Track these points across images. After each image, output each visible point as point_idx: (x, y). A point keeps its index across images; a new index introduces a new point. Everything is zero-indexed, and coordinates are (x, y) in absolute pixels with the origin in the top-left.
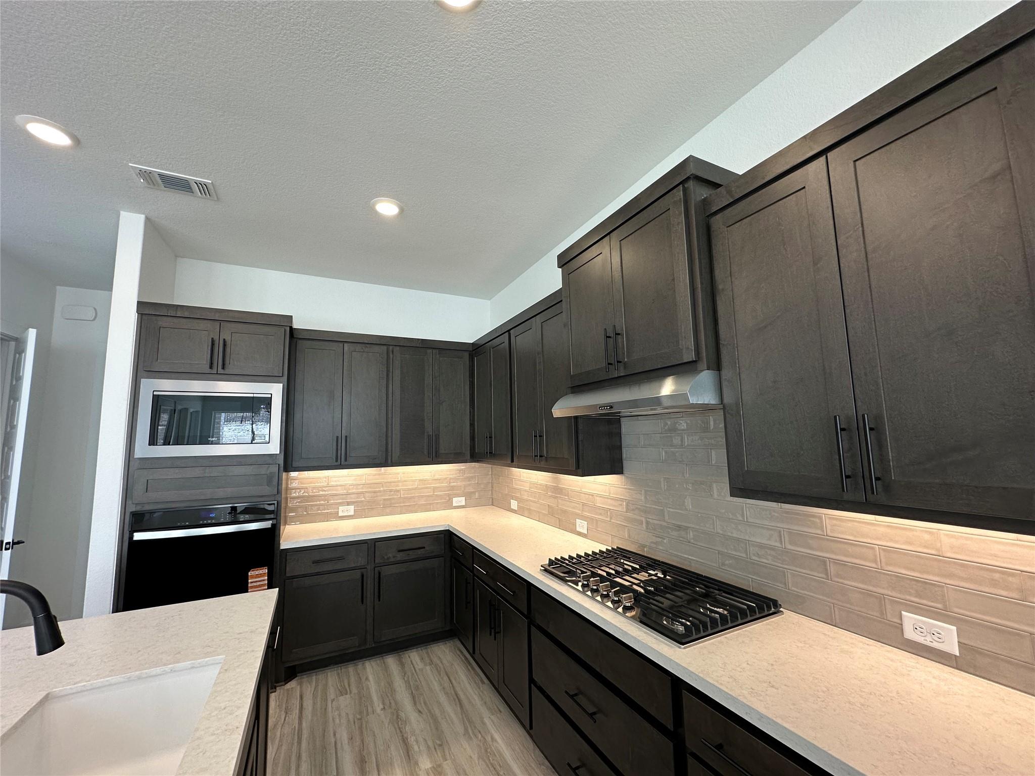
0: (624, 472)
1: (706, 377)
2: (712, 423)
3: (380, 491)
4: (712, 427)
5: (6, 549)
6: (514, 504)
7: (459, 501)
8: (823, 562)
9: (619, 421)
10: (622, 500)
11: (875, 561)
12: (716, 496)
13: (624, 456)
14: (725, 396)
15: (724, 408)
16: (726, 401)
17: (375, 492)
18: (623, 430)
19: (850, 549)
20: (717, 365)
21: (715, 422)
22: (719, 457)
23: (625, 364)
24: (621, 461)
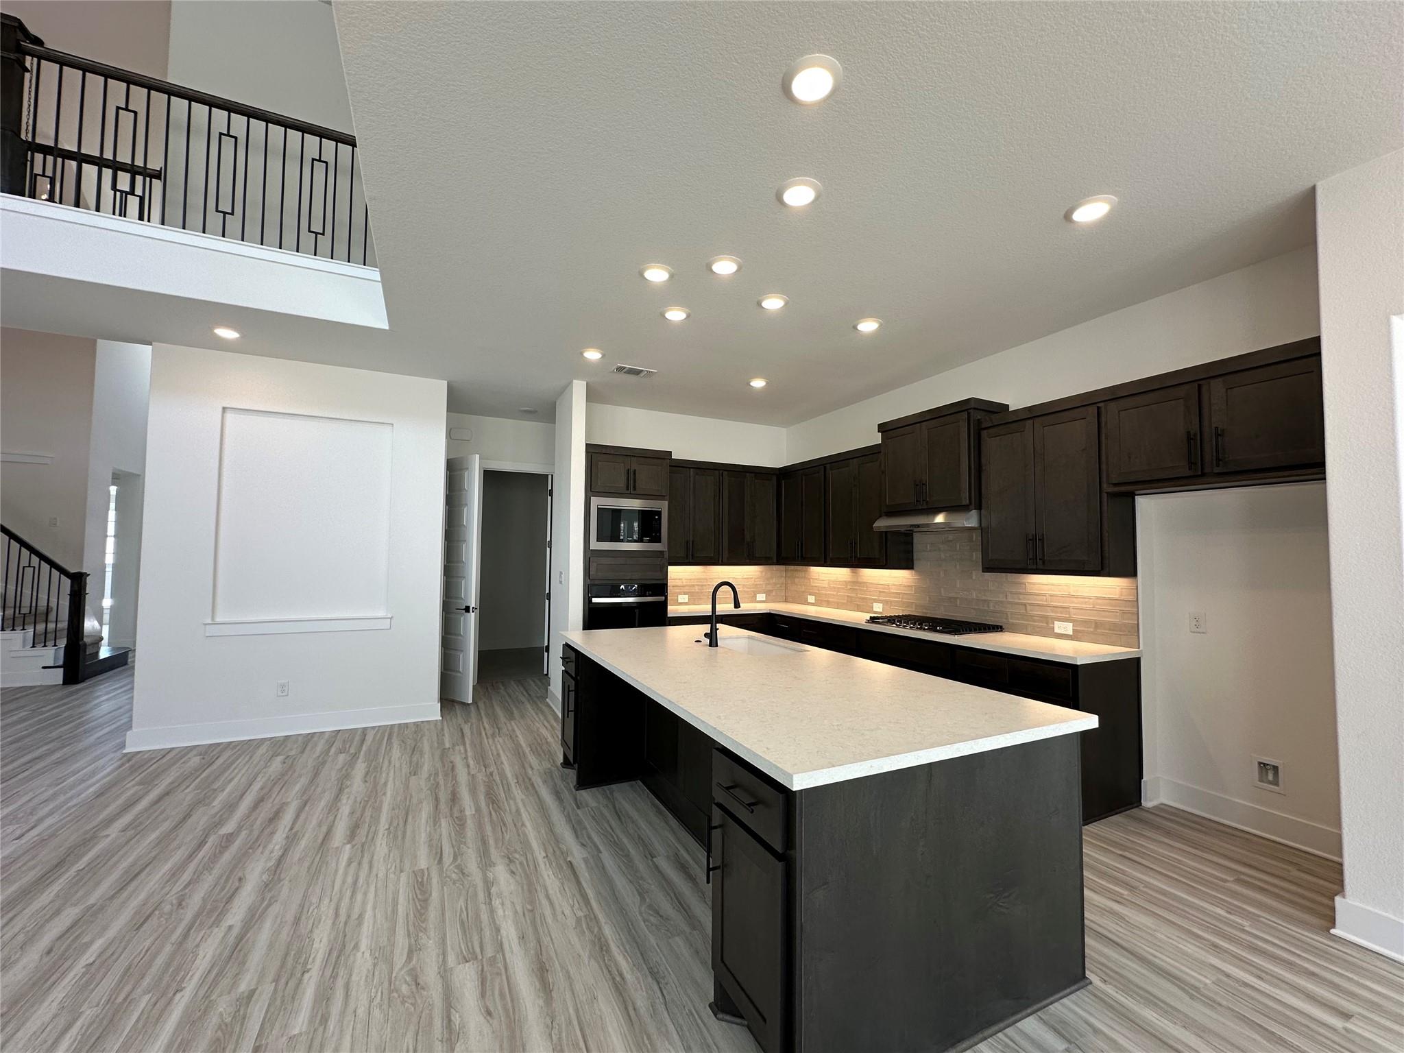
0: (914, 567)
1: (974, 513)
2: (974, 537)
3: (705, 585)
4: (974, 539)
5: (473, 612)
6: (811, 599)
7: (761, 597)
8: (1025, 605)
9: (912, 535)
10: (912, 586)
11: (1046, 601)
12: (974, 578)
13: (915, 557)
14: (982, 522)
15: (982, 529)
16: (983, 525)
17: (702, 586)
18: (915, 541)
19: (1037, 597)
20: (979, 507)
21: (976, 537)
22: (977, 556)
23: (927, 502)
24: (912, 561)
